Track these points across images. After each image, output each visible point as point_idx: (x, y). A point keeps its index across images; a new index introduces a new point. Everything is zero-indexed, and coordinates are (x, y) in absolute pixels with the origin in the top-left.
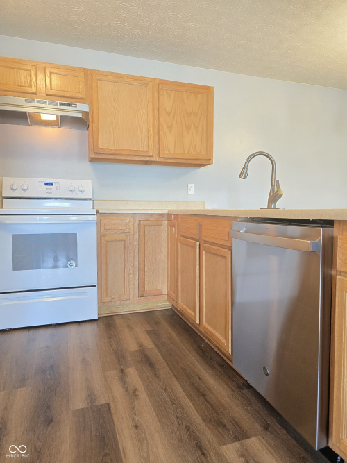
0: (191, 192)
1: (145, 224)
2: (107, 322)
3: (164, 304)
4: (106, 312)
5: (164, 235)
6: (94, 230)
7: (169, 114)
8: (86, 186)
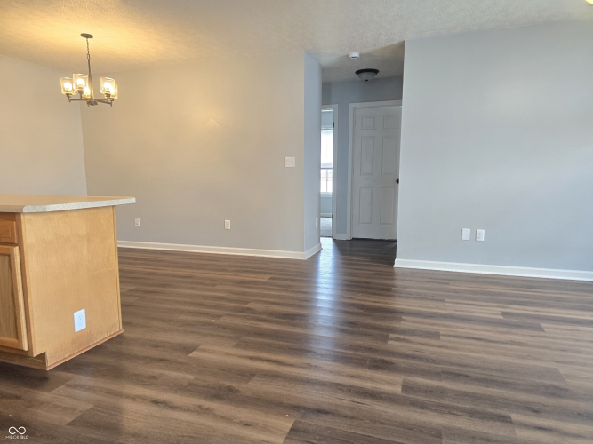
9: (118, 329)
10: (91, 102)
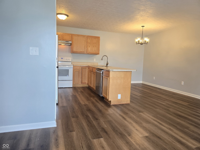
0: (95, 60)
1: (83, 68)
2: (74, 88)
3: (86, 85)
4: (74, 86)
5: (87, 70)
6: (72, 69)
7: (89, 43)
8: (70, 59)
9: (129, 102)
10: (142, 44)
